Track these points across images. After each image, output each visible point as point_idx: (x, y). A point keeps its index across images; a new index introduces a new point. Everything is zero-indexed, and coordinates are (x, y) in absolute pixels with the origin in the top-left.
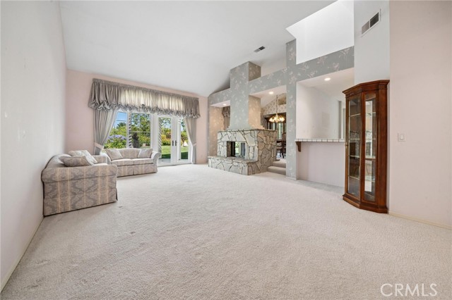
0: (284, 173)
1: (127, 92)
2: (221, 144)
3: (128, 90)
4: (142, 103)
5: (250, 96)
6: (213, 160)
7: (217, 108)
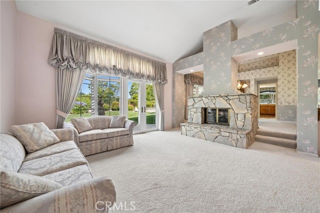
0: (294, 147)
1: (96, 49)
2: (194, 110)
3: (98, 48)
4: (113, 63)
5: (232, 58)
6: (188, 128)
7: (181, 74)
